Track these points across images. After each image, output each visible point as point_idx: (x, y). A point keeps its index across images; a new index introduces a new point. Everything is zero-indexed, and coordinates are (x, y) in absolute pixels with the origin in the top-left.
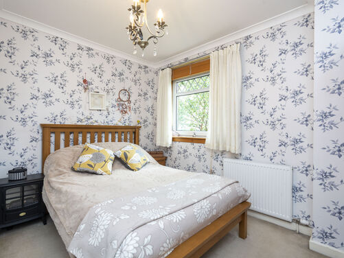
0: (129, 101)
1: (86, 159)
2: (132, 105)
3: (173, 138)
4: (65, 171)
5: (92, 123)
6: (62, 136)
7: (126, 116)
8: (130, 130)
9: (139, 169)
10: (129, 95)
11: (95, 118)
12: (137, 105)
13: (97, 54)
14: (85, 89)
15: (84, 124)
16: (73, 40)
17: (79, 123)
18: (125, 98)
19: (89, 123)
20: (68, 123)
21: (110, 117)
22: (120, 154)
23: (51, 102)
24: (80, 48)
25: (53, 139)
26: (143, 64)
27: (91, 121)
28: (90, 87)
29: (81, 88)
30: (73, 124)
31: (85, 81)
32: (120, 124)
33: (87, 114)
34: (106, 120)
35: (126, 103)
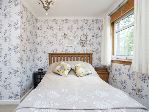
0: (86, 40)
1: (58, 68)
2: (88, 42)
3: (112, 60)
4: (50, 72)
5: (68, 52)
6: (56, 58)
7: (85, 48)
8: (87, 55)
9: (81, 77)
10: (86, 37)
11: (69, 50)
12: (91, 42)
13: (70, 21)
14: (65, 38)
15: (65, 53)
16: (59, 18)
17: (63, 53)
18: (84, 39)
19: (67, 52)
20: (58, 52)
21: (76, 49)
22: (73, 67)
23: (52, 45)
24: (63, 21)
25: (53, 59)
26: (95, 18)
27: (67, 51)
28: (67, 36)
29: (63, 37)
30: (60, 53)
31: (65, 34)
32: (81, 52)
33: (66, 48)
34: (74, 51)
35: (85, 41)
